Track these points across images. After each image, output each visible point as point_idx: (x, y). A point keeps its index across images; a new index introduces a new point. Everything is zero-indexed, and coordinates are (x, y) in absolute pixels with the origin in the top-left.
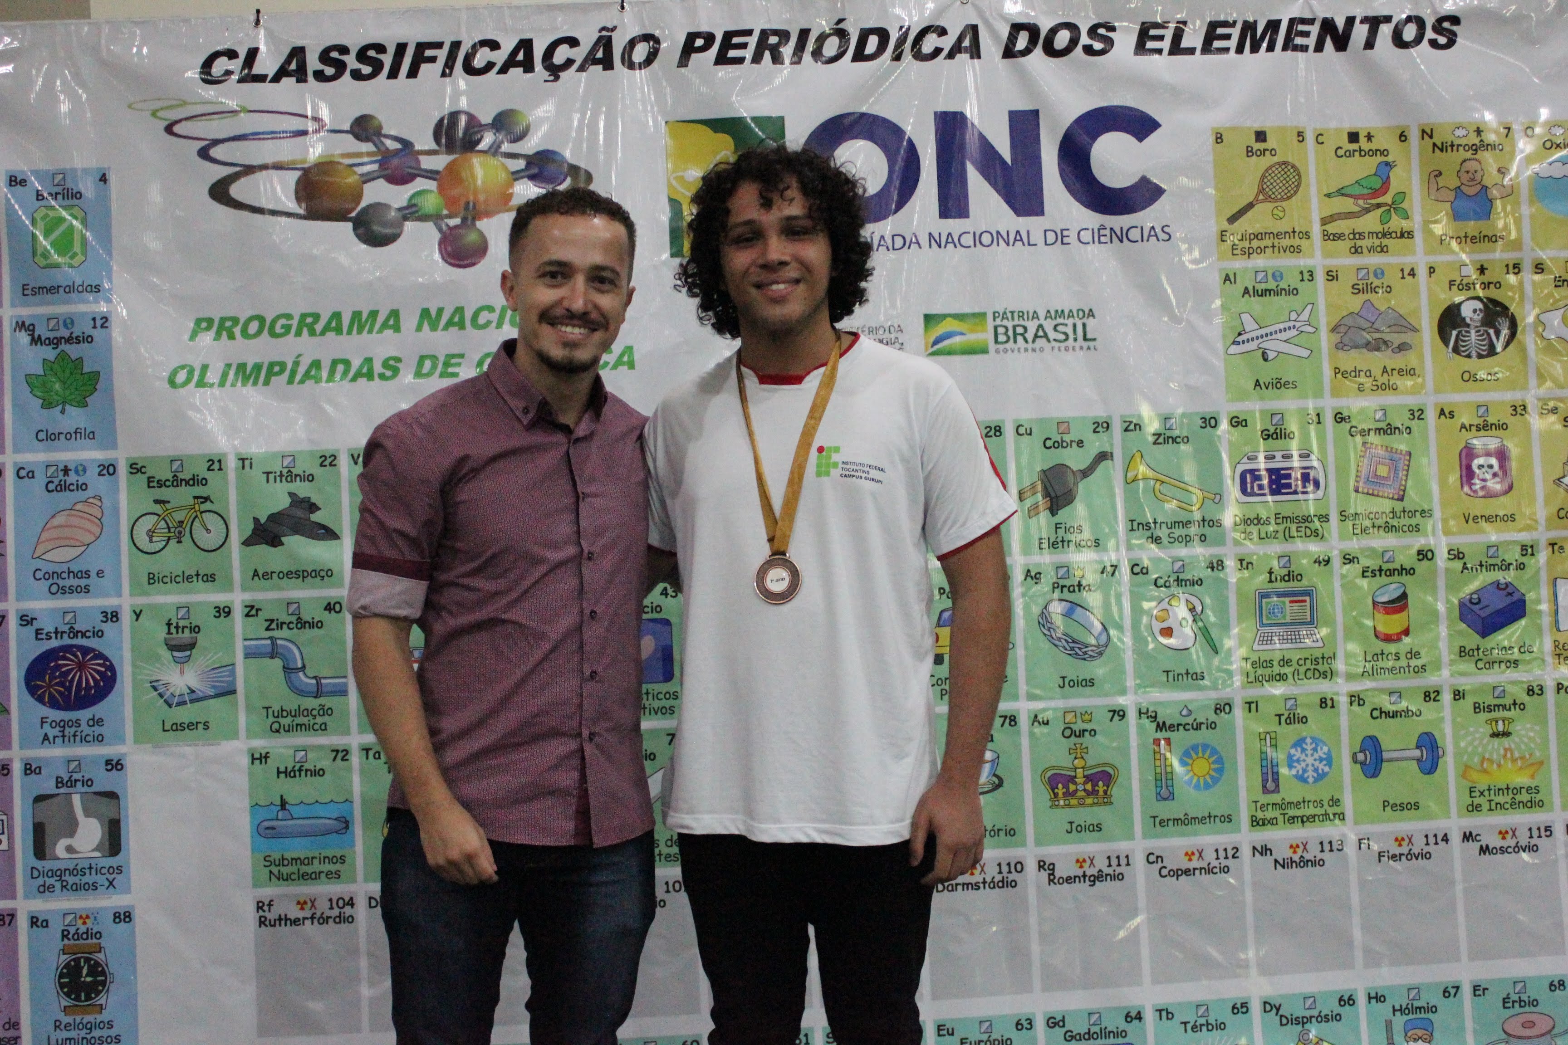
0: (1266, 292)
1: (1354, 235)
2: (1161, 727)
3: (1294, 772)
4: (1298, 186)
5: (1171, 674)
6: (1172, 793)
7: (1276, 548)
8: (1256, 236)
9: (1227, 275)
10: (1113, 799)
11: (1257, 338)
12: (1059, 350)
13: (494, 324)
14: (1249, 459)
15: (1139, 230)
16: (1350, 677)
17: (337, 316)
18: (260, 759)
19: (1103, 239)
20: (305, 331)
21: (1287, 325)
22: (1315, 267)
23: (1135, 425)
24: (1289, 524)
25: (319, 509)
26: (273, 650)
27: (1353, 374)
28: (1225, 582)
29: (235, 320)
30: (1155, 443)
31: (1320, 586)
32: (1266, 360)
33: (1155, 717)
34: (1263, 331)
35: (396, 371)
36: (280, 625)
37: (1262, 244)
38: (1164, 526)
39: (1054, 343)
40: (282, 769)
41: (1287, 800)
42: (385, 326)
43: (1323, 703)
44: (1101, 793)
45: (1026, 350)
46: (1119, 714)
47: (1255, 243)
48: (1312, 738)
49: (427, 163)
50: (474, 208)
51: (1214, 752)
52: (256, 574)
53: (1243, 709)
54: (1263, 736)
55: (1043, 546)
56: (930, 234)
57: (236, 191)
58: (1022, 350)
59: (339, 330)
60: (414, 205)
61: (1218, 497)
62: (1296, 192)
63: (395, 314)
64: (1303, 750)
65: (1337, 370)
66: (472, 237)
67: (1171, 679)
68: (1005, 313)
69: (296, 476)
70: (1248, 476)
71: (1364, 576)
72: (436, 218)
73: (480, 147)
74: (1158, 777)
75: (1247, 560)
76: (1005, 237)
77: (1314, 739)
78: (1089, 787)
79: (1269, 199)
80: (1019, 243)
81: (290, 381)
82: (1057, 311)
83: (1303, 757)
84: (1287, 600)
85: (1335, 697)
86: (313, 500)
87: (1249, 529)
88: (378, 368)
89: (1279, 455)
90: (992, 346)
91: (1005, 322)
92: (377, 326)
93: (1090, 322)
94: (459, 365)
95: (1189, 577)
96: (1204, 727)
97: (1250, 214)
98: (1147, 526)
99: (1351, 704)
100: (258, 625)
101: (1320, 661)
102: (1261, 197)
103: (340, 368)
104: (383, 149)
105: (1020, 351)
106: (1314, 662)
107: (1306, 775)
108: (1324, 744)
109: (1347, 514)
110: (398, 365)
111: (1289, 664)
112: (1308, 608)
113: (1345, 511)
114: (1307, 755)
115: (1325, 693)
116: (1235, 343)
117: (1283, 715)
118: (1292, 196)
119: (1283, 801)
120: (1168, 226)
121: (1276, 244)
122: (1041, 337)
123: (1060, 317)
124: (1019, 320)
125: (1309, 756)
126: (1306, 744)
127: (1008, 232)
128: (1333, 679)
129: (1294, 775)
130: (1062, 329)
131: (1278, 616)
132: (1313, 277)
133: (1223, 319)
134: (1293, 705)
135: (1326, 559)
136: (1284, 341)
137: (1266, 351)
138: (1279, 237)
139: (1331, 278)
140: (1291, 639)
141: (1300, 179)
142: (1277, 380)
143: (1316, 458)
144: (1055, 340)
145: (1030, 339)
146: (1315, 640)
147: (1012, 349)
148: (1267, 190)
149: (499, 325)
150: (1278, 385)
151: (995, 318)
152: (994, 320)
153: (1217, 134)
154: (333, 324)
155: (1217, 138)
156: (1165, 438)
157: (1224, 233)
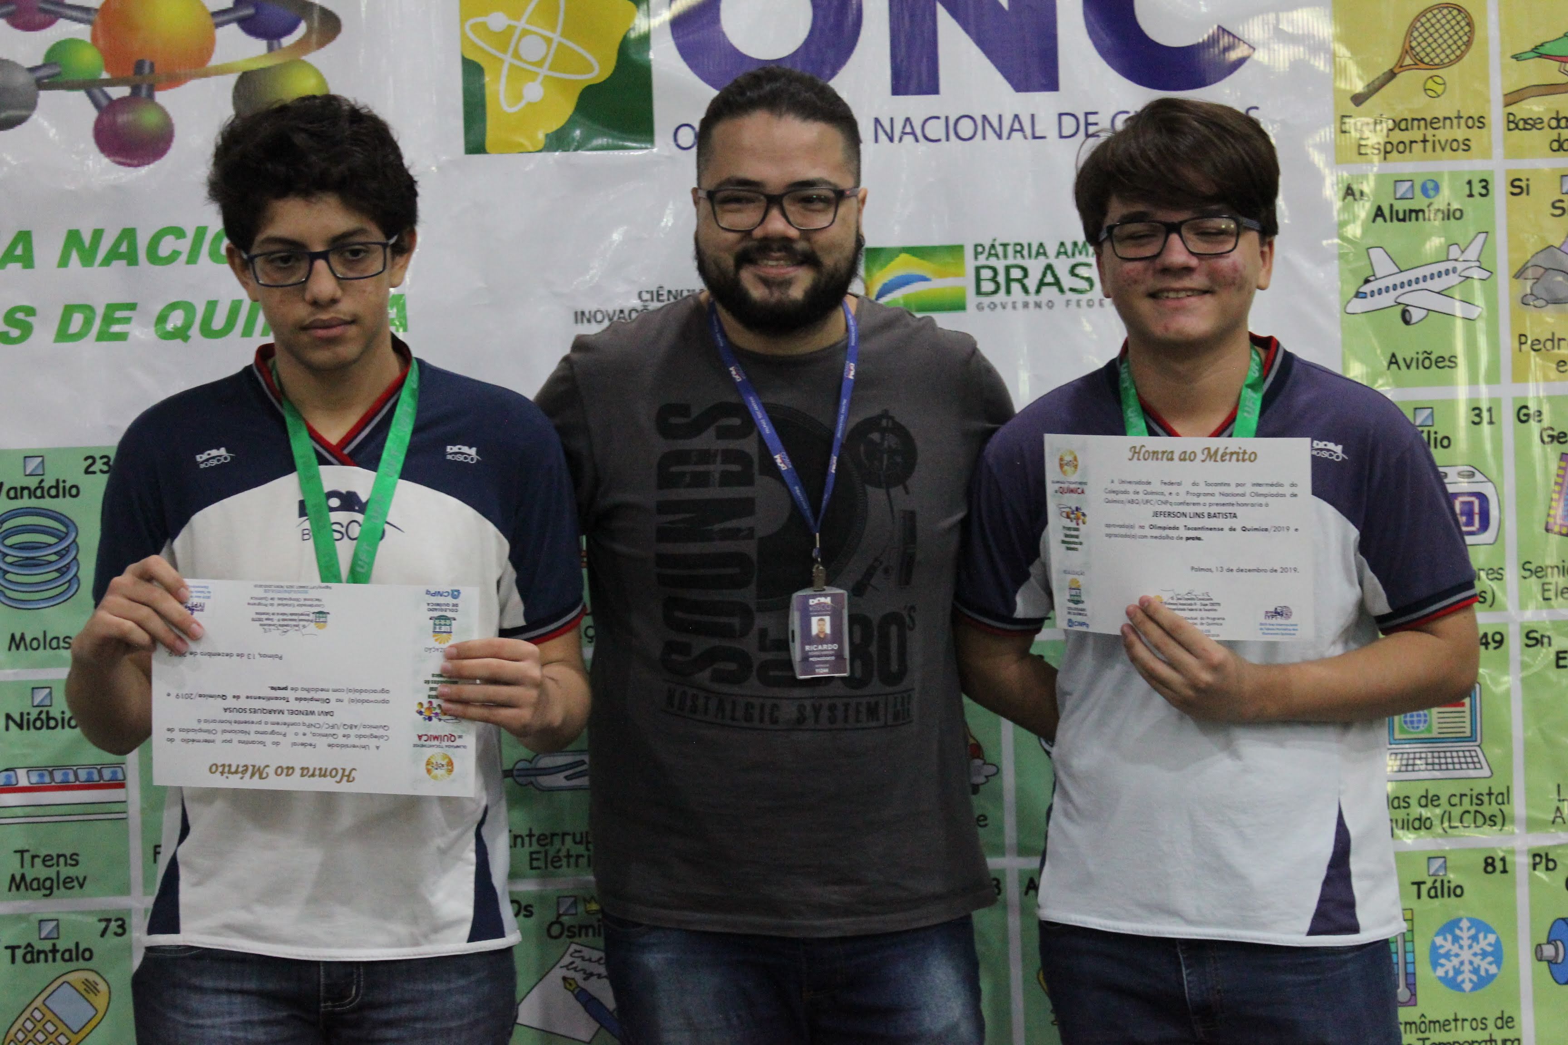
0: (1415, 213)
1: (1558, 120)
3: (1440, 972)
4: (1468, 44)
8: (1399, 126)
9: (1350, 187)
11: (1395, 287)
13: (184, 257)
16: (1532, 824)
21: (1442, 267)
22: (1491, 173)
27: (1549, 344)
31: (1487, 680)
32: (1407, 322)
34: (1404, 277)
35: (27, 330)
37: (1406, 137)
39: (1070, 295)
41: (1431, 1016)
42: (9, 257)
43: (1489, 864)
45: (1026, 305)
47: (1397, 136)
48: (1469, 920)
56: (877, 121)
58: (1019, 305)
60: (55, 64)
62: (1464, 53)
63: (24, 238)
64: (1456, 939)
65: (1522, 338)
66: (149, 119)
68: (993, 246)
71: (1558, 666)
76: (996, 124)
77: (1474, 923)
79: (1419, 63)
80: (1017, 136)
82: (1075, 244)
83: (1455, 949)
85: (1508, 859)
90: (972, 300)
91: (993, 262)
94: (127, 320)
97: (1391, 88)
99: (1534, 869)
101: (1486, 799)
102: (1408, 61)
105: (1014, 307)
106: (1475, 801)
107: (1460, 978)
108: (1488, 930)
109: (1532, 567)
110: (30, 319)
111: (1435, 803)
112: (1467, 714)
113: (1529, 562)
114: (1461, 947)
115: (1493, 849)
116: (1358, 295)
117: (1424, 883)
118: (1459, 58)
119: (1423, 1019)
120: (1256, 108)
121: (1429, 137)
122: (1049, 284)
123: (1080, 253)
124: (1015, 257)
125: (1466, 947)
126: (1461, 929)
127: (1000, 117)
128: (1506, 828)
129: (1440, 978)
130: (1082, 271)
131: (1418, 727)
132: (1487, 190)
133: (1342, 256)
134: (1440, 867)
135: (1498, 637)
136: (1438, 293)
137: (1409, 308)
138: (1435, 126)
139: (1517, 190)
140: (1440, 764)
141: (1472, 31)
142: (1426, 355)
143: (1484, 479)
144: (1072, 290)
145: (1032, 287)
146: (1478, 766)
147: (1002, 304)
148: (1418, 49)
149: (193, 258)
150: (1427, 363)
151: (976, 255)
152: (976, 258)
157: (1347, 120)
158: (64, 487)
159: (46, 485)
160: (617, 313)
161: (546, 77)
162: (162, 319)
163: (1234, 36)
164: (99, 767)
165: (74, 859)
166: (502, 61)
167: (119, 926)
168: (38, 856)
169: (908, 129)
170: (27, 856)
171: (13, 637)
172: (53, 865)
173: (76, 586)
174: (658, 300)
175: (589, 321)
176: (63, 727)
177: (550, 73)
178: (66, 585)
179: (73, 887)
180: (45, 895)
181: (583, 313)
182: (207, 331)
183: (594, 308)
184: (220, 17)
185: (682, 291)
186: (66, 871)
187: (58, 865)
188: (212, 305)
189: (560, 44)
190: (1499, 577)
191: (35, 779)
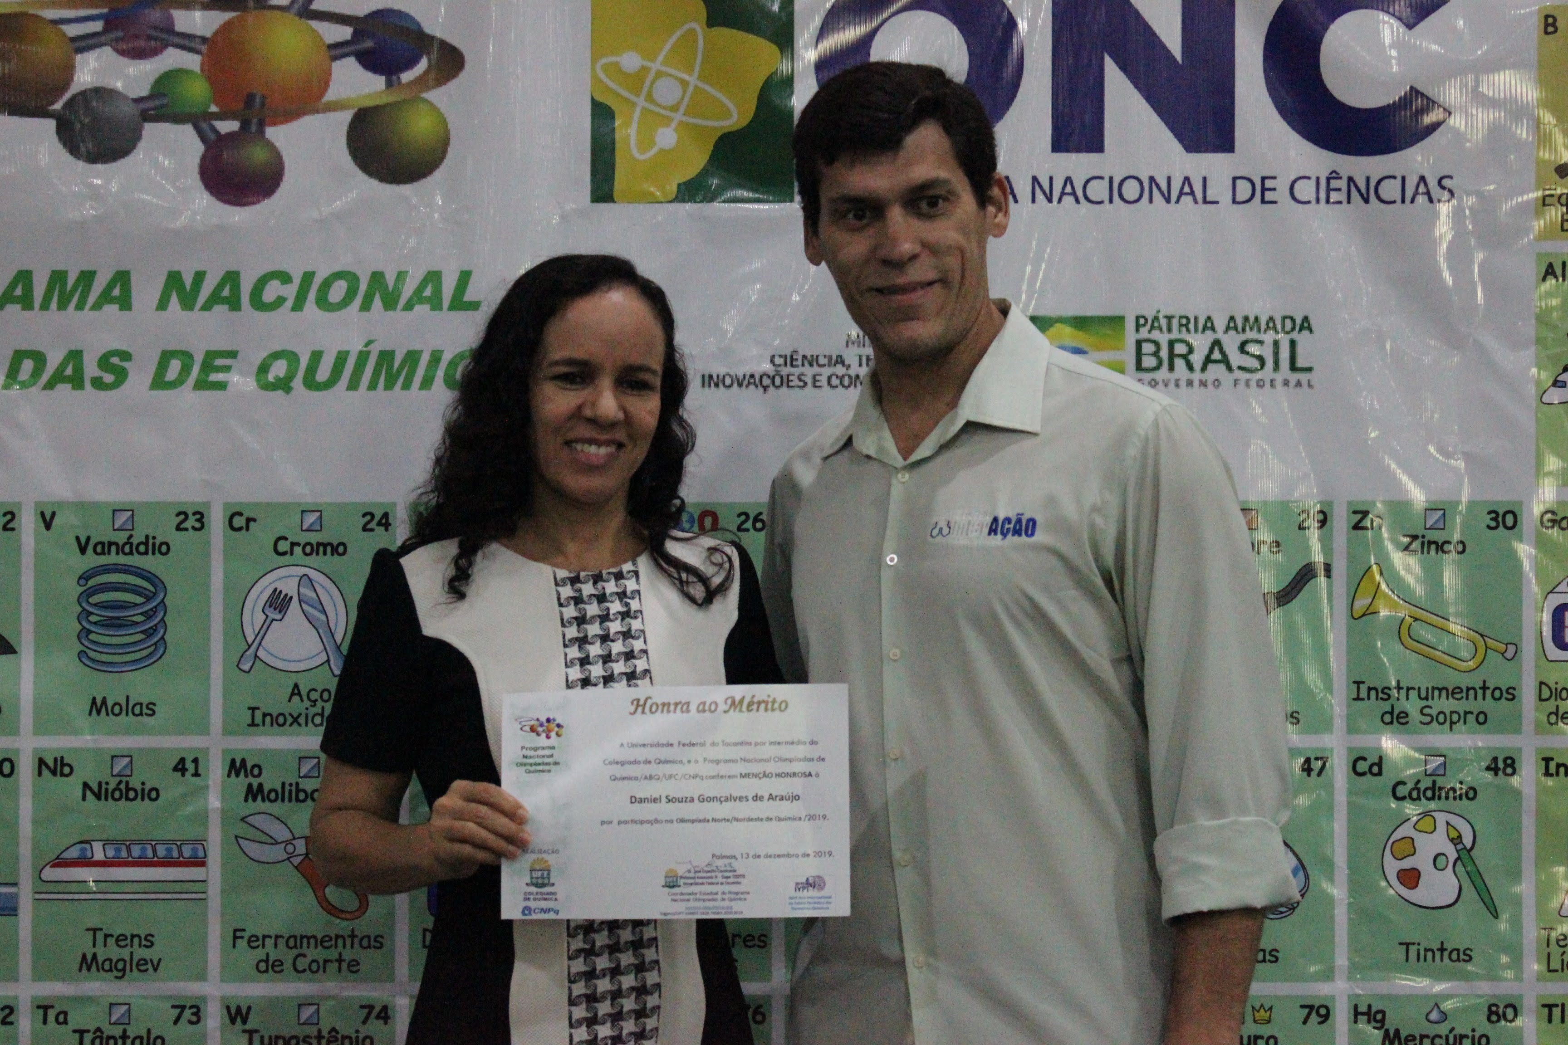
2: (1392, 1038)
5: (1413, 949)
9: (1550, 266)
12: (1247, 383)
13: (289, 304)
15: (1398, 182)
17: (24, 277)
19: (1334, 196)
23: (1373, 519)
28: (1517, 794)
30: (1406, 551)
33: (1383, 1021)
35: (121, 375)
38: (1413, 694)
39: (1238, 374)
42: (106, 297)
45: (1190, 383)
46: (1320, 1012)
49: (184, 21)
50: (263, 105)
53: (1538, 1014)
56: (1035, 179)
58: (1183, 383)
59: (27, 302)
61: (1512, 648)
63: (122, 278)
66: (258, 155)
67: (1413, 956)
68: (1156, 318)
75: (1558, 760)
76: (1164, 186)
80: (1187, 200)
82: (1246, 319)
87: (1564, 706)
88: (91, 369)
91: (1156, 335)
92: (92, 299)
93: (1303, 339)
94: (227, 369)
95: (1456, 784)
96: (1467, 1042)
98: (1384, 693)
103: (28, 365)
105: (1177, 385)
110: (126, 364)
116: (1556, 383)
120: (1451, 177)
122: (1216, 361)
123: (1251, 329)
124: (1180, 331)
127: (1169, 179)
130: (1253, 349)
133: (1539, 341)
144: (1240, 368)
145: (1197, 366)
147: (1163, 381)
149: (298, 305)
151: (1138, 327)
152: (1137, 330)
153: (1547, 17)
154: (18, 292)
155: (1547, 25)
156: (1423, 543)
157: (1553, 192)
158: (154, 544)
159: (135, 541)
160: (747, 377)
161: (681, 123)
162: (264, 369)
163: (1428, 98)
164: (178, 843)
165: (148, 941)
166: (635, 104)
167: (193, 1014)
168: (112, 936)
169: (1068, 189)
170: (100, 936)
171: (94, 699)
172: (126, 946)
173: (162, 649)
174: (792, 365)
175: (717, 385)
176: (143, 799)
177: (684, 119)
178: (152, 648)
179: (146, 970)
180: (117, 977)
181: (711, 377)
182: (311, 383)
183: (722, 371)
184: (337, 50)
185: (817, 357)
186: (141, 953)
187: (132, 946)
188: (317, 356)
189: (696, 87)
191: (111, 853)
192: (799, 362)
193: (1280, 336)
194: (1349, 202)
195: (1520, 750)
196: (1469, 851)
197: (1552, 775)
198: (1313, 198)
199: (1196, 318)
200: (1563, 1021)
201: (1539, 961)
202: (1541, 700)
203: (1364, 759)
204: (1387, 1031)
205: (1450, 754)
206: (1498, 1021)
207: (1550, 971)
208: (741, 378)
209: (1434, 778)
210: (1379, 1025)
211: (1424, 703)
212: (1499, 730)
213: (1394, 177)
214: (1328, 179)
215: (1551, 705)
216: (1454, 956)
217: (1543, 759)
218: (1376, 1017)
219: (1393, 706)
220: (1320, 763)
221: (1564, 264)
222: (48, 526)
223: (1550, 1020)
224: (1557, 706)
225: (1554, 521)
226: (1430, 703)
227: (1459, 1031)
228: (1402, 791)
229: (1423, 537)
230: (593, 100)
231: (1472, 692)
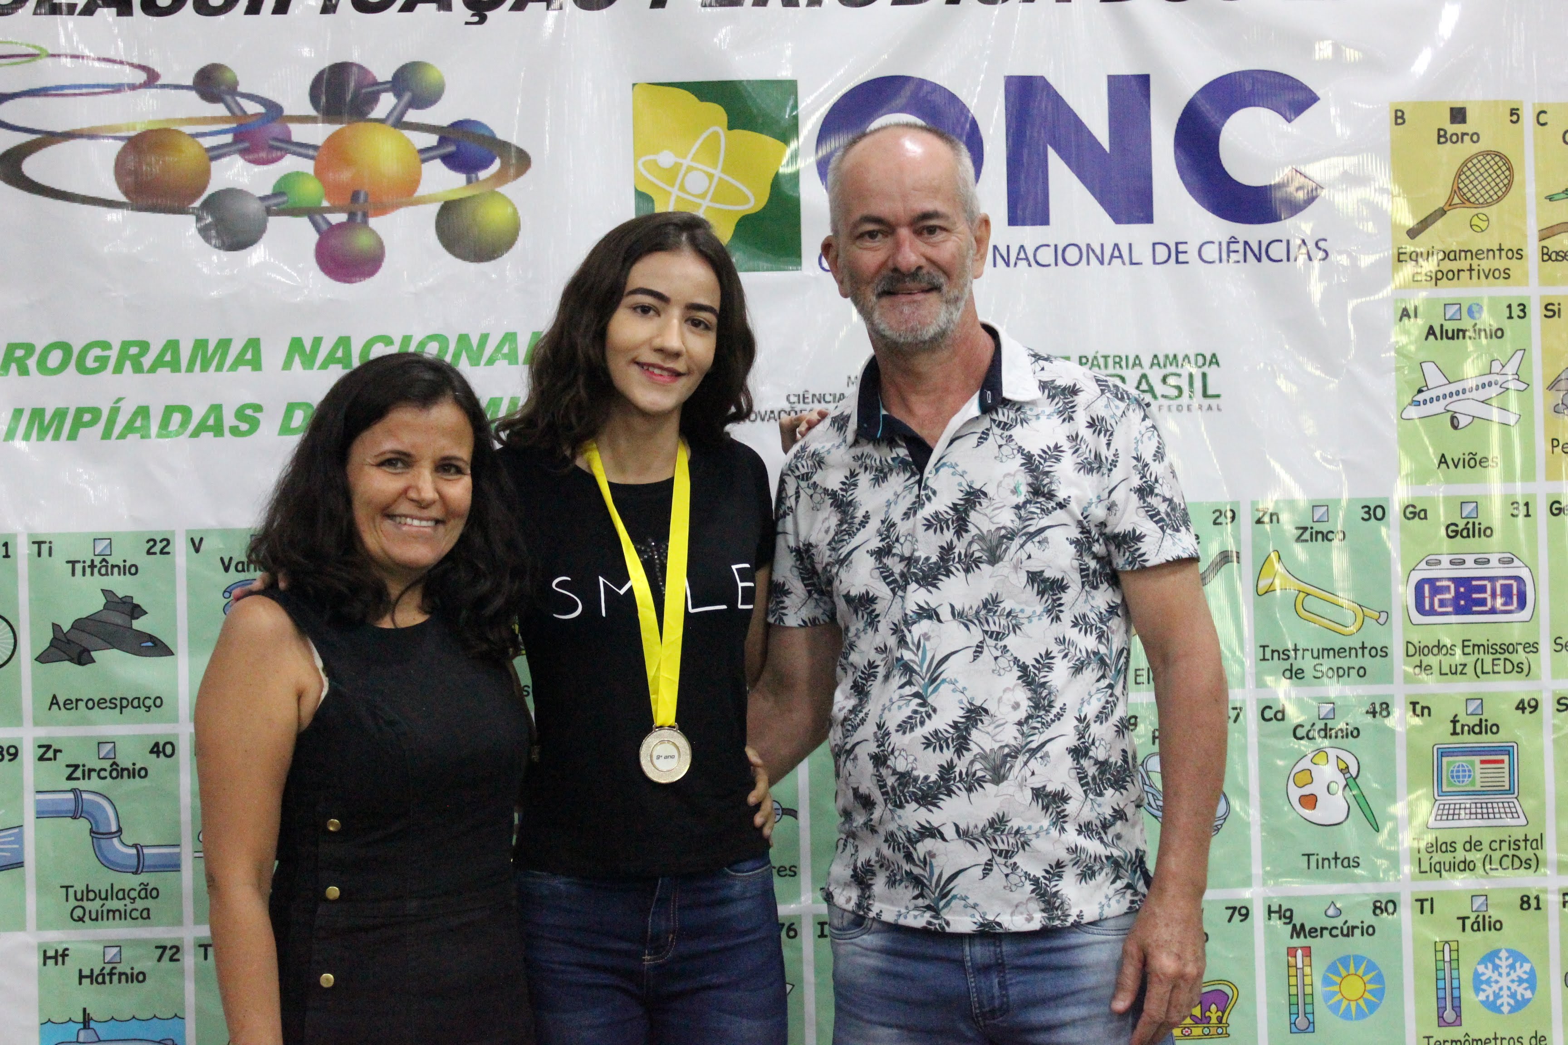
0: (1459, 334)
2: (1298, 931)
3: (1482, 996)
4: (1509, 186)
5: (1313, 859)
6: (1312, 1023)
7: (1464, 687)
8: (1447, 256)
9: (1405, 309)
10: (1229, 1030)
11: (1445, 397)
12: (1169, 407)
14: (1427, 563)
15: (1284, 244)
16: (1562, 867)
17: (173, 346)
18: (55, 958)
19: (1233, 257)
20: (128, 365)
21: (1486, 379)
22: (1528, 298)
23: (1271, 515)
24: (1482, 655)
25: (146, 613)
26: (77, 806)
28: (1392, 732)
29: (29, 348)
30: (1299, 539)
31: (1523, 742)
32: (1455, 427)
33: (1291, 918)
34: (1453, 388)
35: (254, 424)
36: (88, 773)
37: (1455, 266)
38: (1308, 654)
39: (1162, 401)
40: (86, 972)
41: (1473, 1035)
42: (240, 361)
43: (1525, 902)
44: (1214, 1020)
46: (1241, 912)
47: (1447, 265)
48: (1507, 950)
49: (300, 133)
51: (1371, 966)
52: (54, 701)
53: (1412, 907)
54: (1439, 948)
55: (1139, 679)
57: (31, 167)
59: (175, 366)
61: (1384, 615)
62: (1505, 194)
63: (254, 344)
64: (1496, 967)
65: (1554, 442)
66: (362, 241)
67: (1313, 864)
68: (1095, 358)
69: (113, 566)
70: (1427, 587)
72: (312, 213)
73: (374, 115)
74: (1294, 1000)
75: (1422, 703)
76: (1098, 252)
77: (1512, 953)
78: (1197, 1011)
79: (1466, 202)
80: (1117, 262)
81: (107, 435)
82: (1167, 357)
83: (1495, 976)
84: (1477, 759)
85: (1541, 897)
86: (135, 601)
87: (1427, 660)
88: (229, 419)
89: (1470, 560)
92: (229, 362)
95: (1342, 725)
96: (1357, 932)
97: (1439, 224)
98: (1284, 655)
99: (1564, 906)
100: (57, 772)
101: (1522, 844)
102: (1456, 200)
103: (177, 418)
104: (238, 113)
106: (1513, 846)
107: (1499, 1002)
108: (1525, 960)
109: (1563, 642)
110: (257, 415)
111: (1478, 848)
112: (1506, 770)
113: (1560, 638)
114: (1500, 975)
115: (1529, 889)
116: (1414, 403)
117: (1468, 918)
118: (1500, 199)
119: (1467, 1037)
120: (1325, 240)
121: (1474, 267)
123: (1171, 365)
124: (1114, 367)
125: (1504, 975)
126: (1500, 959)
127: (1102, 245)
128: (1542, 870)
129: (1482, 1002)
130: (1173, 381)
131: (1463, 781)
132: (1525, 313)
133: (1398, 369)
134: (1482, 904)
135: (1533, 703)
136: (1483, 402)
137: (1456, 415)
138: (1479, 257)
139: (1551, 313)
140: (1482, 814)
141: (1512, 175)
142: (1471, 456)
143: (1522, 564)
144: (1163, 396)
146: (1515, 815)
148: (1465, 190)
150: (1472, 463)
153: (1396, 111)
154: (168, 358)
155: (1397, 117)
156: (1312, 533)
157: (1403, 251)
160: (768, 413)
161: (708, 207)
166: (670, 193)
169: (1022, 255)
174: (804, 402)
177: (710, 204)
184: (426, 154)
185: (825, 395)
189: (720, 178)
190: (1535, 650)
192: (810, 400)
193: (1194, 371)
194: (1245, 261)
195: (1392, 696)
196: (1355, 779)
197: (1418, 716)
198: (1216, 256)
199: (1127, 357)
200: (1432, 912)
201: (1412, 863)
202: (1408, 655)
203: (1270, 708)
204: (1294, 926)
205: (1339, 703)
206: (1382, 912)
207: (1421, 872)
208: (763, 413)
209: (1325, 721)
210: (1288, 921)
211: (1317, 661)
212: (1375, 681)
213: (1281, 241)
214: (1229, 243)
215: (1416, 660)
216: (1346, 863)
217: (1411, 703)
218: (1286, 915)
219: (1291, 665)
220: (1235, 712)
221: (1416, 309)
222: (197, 550)
223: (1422, 912)
224: (1421, 662)
225: (1414, 513)
226: (1320, 661)
227: (1350, 924)
228: (1301, 732)
229: (1312, 528)
230: (636, 190)
231: (1353, 651)
